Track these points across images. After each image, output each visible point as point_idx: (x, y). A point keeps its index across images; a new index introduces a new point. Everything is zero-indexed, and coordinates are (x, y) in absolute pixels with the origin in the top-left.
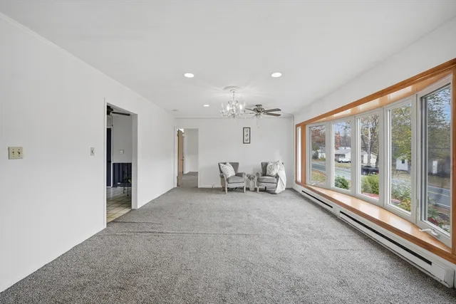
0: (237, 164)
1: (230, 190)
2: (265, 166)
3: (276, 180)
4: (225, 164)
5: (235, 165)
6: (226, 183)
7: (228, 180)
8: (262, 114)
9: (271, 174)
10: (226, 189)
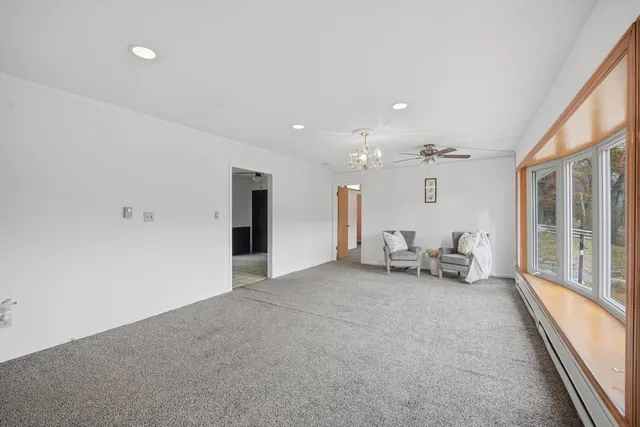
0: (413, 233)
1: (394, 269)
2: (457, 238)
3: (468, 260)
4: (393, 233)
5: (409, 236)
6: (389, 260)
7: (390, 255)
8: (435, 157)
9: (463, 252)
10: (389, 268)
